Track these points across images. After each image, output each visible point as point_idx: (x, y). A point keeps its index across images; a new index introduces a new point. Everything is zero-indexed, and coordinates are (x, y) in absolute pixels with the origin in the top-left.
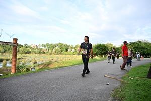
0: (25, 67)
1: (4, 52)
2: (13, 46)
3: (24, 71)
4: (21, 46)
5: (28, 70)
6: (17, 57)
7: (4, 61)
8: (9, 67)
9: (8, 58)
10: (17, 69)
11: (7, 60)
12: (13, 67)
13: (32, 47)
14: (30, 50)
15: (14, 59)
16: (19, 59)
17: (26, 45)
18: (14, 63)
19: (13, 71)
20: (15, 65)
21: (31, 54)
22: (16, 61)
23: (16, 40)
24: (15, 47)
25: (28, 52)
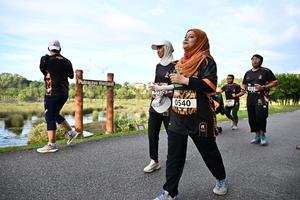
0: (127, 122)
1: (94, 98)
2: (108, 87)
3: (126, 130)
4: (119, 86)
5: (132, 127)
6: (115, 105)
7: (95, 112)
8: (103, 122)
9: (101, 107)
10: (115, 125)
11: (99, 110)
12: (109, 122)
13: (137, 87)
14: (134, 93)
15: (110, 109)
16: (116, 108)
17: (126, 84)
18: (109, 116)
19: (109, 128)
20: (112, 119)
21: (136, 100)
22: (112, 112)
23: (111, 76)
24: (110, 87)
25: (131, 97)
